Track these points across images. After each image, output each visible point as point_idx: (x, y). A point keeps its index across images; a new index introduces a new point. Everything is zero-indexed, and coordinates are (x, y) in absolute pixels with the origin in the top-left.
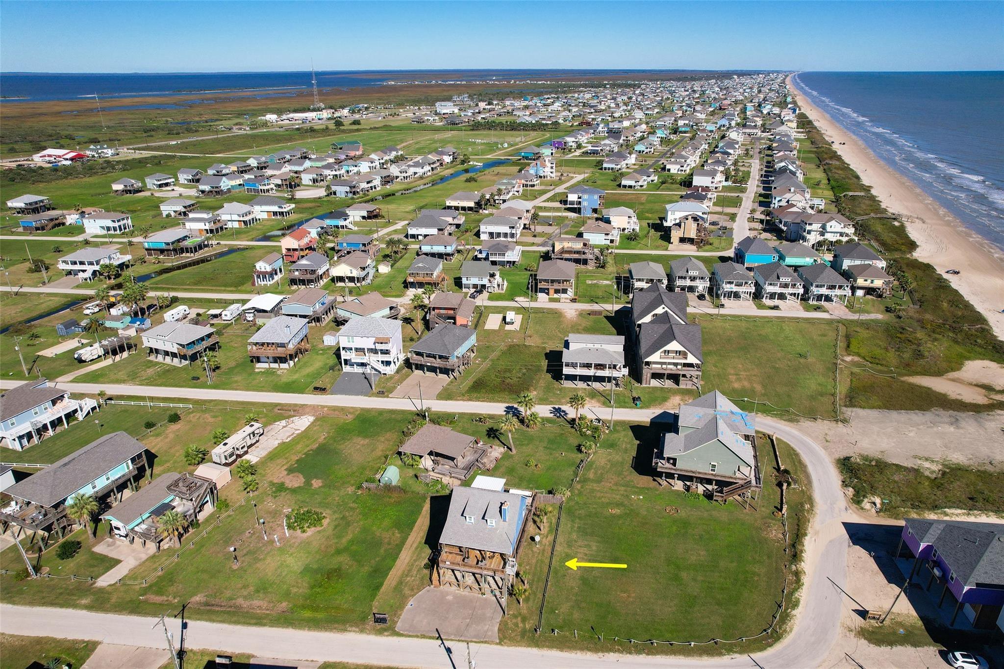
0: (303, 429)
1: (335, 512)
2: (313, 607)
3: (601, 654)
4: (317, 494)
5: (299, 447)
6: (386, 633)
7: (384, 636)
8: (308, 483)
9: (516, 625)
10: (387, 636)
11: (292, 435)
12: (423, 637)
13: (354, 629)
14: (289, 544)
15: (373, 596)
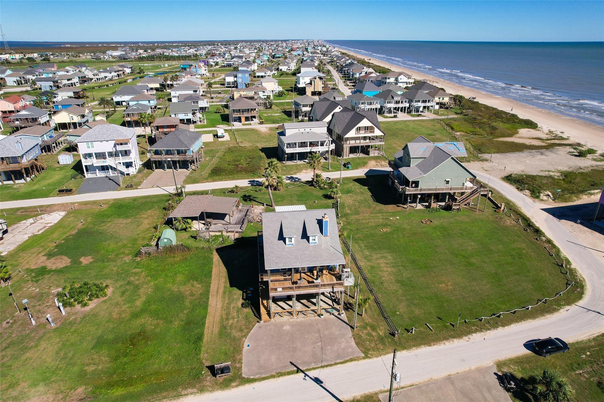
0: (56, 222)
1: (117, 280)
2: (123, 381)
3: (466, 338)
4: (90, 269)
5: (55, 235)
6: (234, 384)
7: (233, 387)
8: (76, 262)
9: (370, 335)
10: (237, 386)
11: (44, 228)
12: (280, 374)
13: (190, 390)
14: (68, 322)
15: (197, 349)
